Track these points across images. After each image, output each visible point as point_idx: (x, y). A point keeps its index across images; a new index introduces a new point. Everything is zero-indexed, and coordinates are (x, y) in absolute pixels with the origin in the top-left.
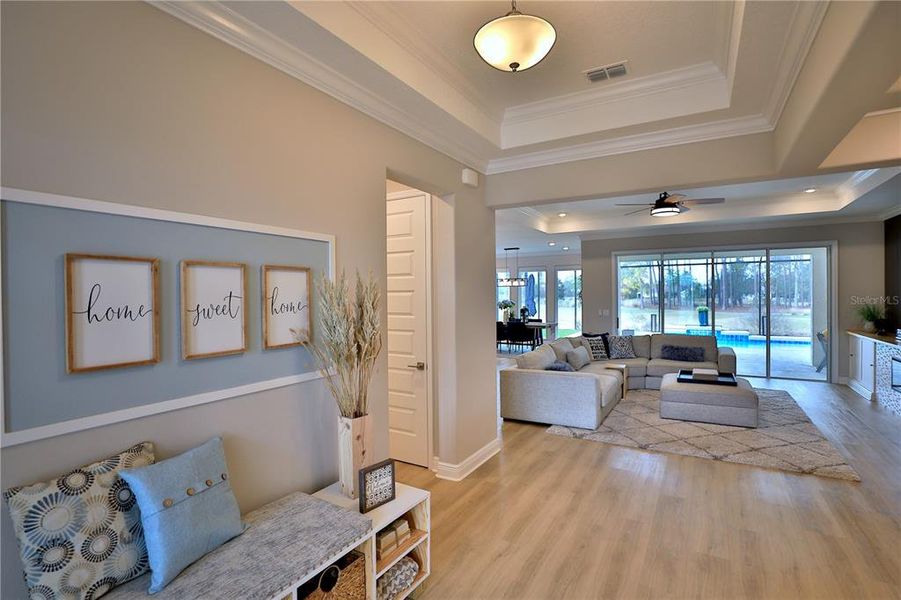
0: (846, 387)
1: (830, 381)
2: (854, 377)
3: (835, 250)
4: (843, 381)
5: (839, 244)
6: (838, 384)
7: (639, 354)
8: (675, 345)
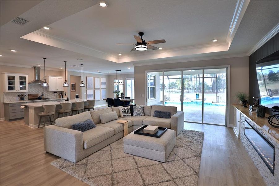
1: (226, 126)
2: (235, 124)
3: (229, 69)
4: (231, 126)
5: (231, 67)
6: (229, 127)
7: (146, 114)
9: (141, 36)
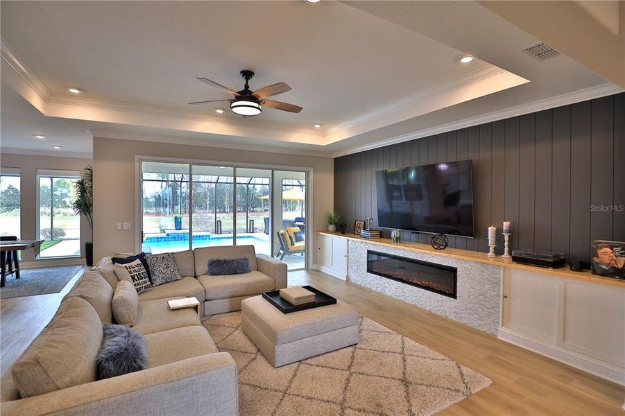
0: (317, 271)
1: (307, 268)
2: (322, 263)
3: (311, 175)
4: (315, 267)
5: (314, 171)
6: (312, 270)
7: (184, 273)
8: (222, 258)
9: (247, 79)
